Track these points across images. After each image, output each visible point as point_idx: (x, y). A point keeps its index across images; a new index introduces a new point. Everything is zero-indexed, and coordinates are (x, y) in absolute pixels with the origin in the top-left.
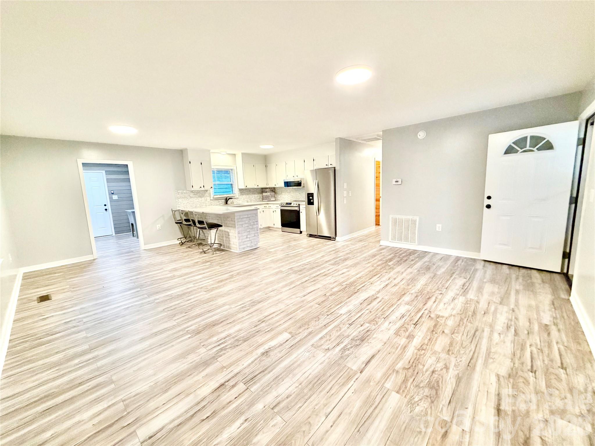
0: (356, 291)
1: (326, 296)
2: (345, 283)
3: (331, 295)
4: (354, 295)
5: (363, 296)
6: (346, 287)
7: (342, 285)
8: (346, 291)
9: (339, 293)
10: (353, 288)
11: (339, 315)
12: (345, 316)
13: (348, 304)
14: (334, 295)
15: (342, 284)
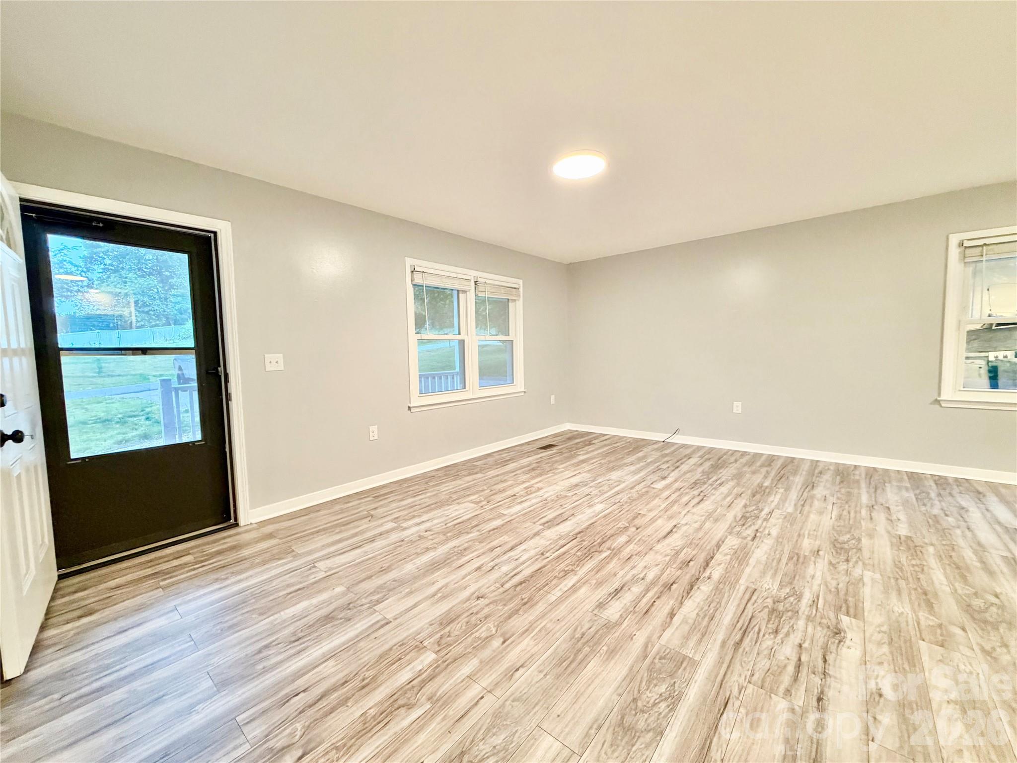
0: (579, 536)
1: (634, 526)
2: (604, 555)
3: (626, 528)
4: (583, 527)
5: (566, 528)
6: (600, 545)
7: (609, 549)
8: (599, 536)
9: (612, 532)
10: (584, 543)
11: (605, 502)
12: (596, 501)
13: (593, 514)
14: (620, 528)
15: (609, 552)
